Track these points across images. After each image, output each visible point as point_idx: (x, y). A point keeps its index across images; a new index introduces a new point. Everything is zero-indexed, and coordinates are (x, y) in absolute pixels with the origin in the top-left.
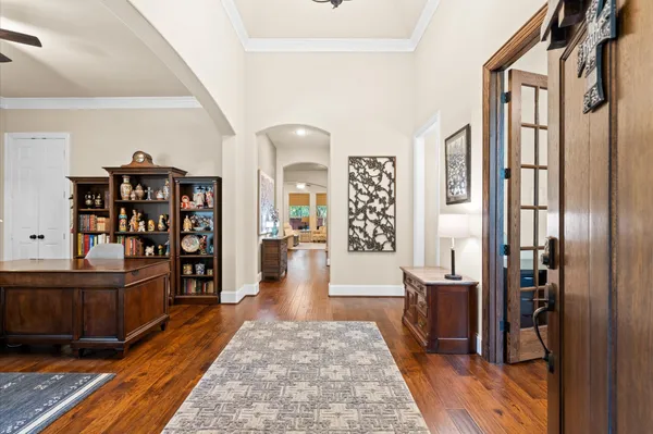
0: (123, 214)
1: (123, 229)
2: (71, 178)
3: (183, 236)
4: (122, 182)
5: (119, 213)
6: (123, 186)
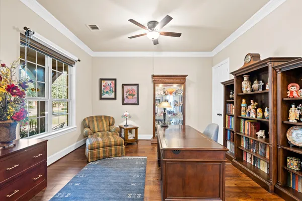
0: (244, 104)
1: (243, 114)
2: (222, 83)
3: (288, 126)
4: (243, 80)
5: (241, 102)
6: (243, 83)
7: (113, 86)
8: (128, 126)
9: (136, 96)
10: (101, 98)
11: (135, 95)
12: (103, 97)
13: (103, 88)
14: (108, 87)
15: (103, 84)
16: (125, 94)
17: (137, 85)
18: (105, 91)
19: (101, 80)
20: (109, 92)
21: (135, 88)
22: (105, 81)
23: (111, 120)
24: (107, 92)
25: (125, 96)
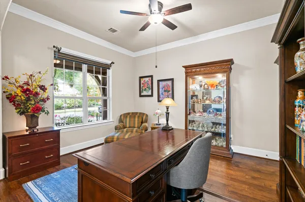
1: (298, 122)
7: (150, 82)
8: (160, 124)
9: (171, 92)
10: (141, 96)
11: (169, 91)
12: (142, 94)
13: (142, 85)
14: (146, 85)
15: (142, 82)
16: (161, 90)
17: (172, 80)
18: (144, 88)
19: (141, 78)
20: (147, 89)
21: (170, 83)
22: (144, 79)
23: (144, 117)
24: (145, 90)
25: (160, 92)
